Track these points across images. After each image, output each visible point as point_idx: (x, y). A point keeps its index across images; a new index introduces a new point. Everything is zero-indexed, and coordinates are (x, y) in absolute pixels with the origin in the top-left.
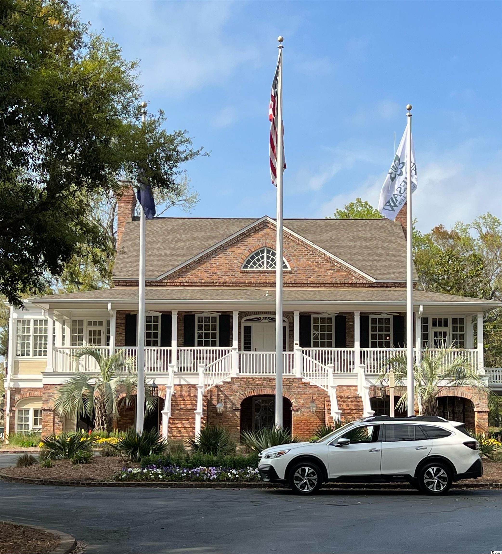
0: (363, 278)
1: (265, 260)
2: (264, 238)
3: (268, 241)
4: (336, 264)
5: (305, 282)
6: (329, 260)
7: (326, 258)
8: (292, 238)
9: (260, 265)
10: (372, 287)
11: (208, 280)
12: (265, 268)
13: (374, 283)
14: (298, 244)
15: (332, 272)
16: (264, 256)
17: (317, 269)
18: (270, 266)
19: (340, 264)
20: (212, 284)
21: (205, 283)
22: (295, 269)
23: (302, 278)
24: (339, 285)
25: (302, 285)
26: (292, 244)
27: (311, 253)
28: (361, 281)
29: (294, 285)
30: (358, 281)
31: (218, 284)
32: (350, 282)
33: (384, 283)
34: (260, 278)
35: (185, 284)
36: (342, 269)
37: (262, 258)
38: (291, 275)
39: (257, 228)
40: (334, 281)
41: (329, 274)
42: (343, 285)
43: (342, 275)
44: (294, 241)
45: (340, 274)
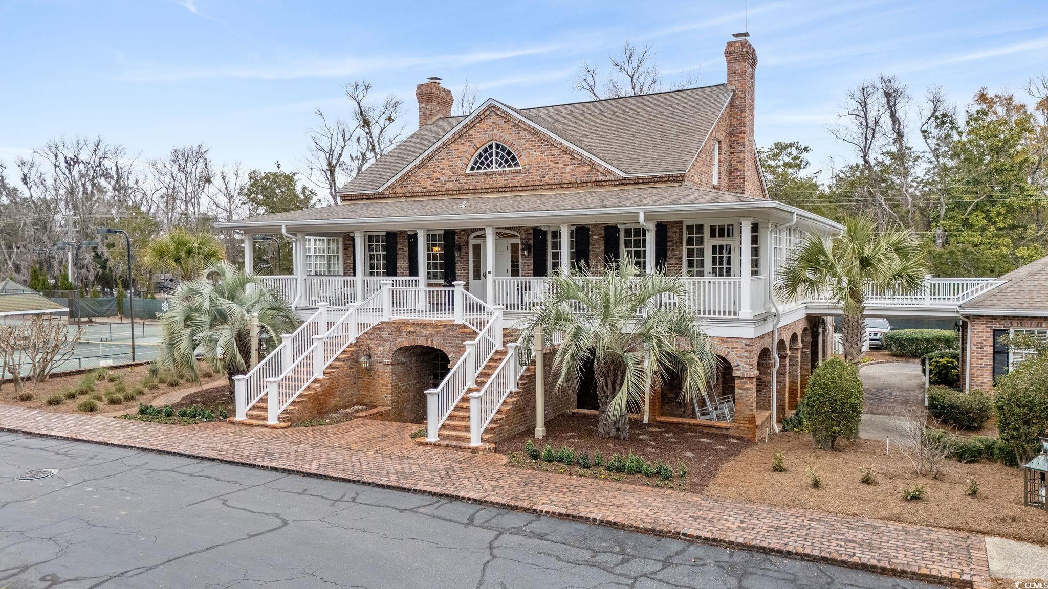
0: (610, 172)
1: (494, 157)
2: (491, 128)
3: (495, 132)
4: (575, 156)
5: (537, 183)
6: (567, 151)
7: (563, 149)
8: (522, 125)
9: (488, 166)
10: (623, 184)
11: (432, 188)
12: (494, 168)
13: (624, 179)
14: (530, 132)
15: (571, 167)
16: (492, 152)
17: (553, 165)
18: (499, 166)
19: (581, 155)
20: (435, 193)
21: (427, 192)
22: (527, 167)
23: (535, 178)
24: (580, 185)
25: (534, 187)
26: (522, 133)
27: (546, 143)
28: (609, 178)
29: (525, 188)
30: (604, 178)
31: (440, 193)
32: (594, 179)
33: (638, 179)
34: (487, 182)
35: (408, 195)
36: (584, 163)
37: (491, 155)
38: (522, 176)
39: (483, 116)
40: (573, 180)
41: (568, 170)
42: (585, 185)
43: (585, 171)
44: (525, 130)
45: (581, 169)
